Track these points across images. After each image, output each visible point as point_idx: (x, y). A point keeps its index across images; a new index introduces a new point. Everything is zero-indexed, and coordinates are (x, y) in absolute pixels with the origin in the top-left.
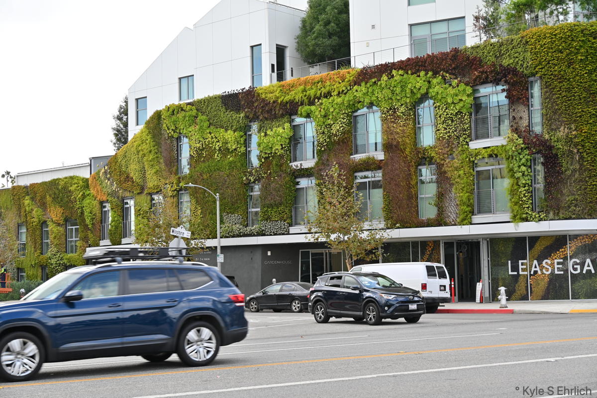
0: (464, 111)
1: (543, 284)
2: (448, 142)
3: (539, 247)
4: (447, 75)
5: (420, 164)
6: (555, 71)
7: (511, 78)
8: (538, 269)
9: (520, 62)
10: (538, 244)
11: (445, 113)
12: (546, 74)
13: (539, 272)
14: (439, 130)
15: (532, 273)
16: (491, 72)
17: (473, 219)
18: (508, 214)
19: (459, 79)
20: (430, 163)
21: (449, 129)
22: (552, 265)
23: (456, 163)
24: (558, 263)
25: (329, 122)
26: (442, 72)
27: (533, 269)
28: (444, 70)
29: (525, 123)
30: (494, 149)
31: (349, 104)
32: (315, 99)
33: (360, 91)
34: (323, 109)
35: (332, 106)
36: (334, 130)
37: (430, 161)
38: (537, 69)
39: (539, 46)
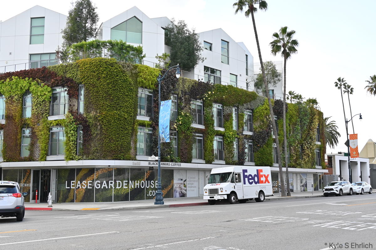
0: (46, 100)
1: (82, 194)
2: (37, 116)
3: (81, 174)
4: (39, 80)
5: (23, 128)
6: (91, 82)
7: (70, 84)
8: (80, 186)
9: (75, 76)
10: (80, 173)
11: (37, 101)
12: (87, 83)
13: (80, 188)
14: (34, 109)
15: (77, 188)
16: (60, 80)
17: (47, 158)
18: (64, 156)
19: (45, 83)
20: (28, 128)
21: (39, 109)
22: (87, 184)
23: (41, 127)
24: (90, 183)
26: (37, 79)
27: (78, 186)
28: (37, 77)
29: (76, 108)
30: (59, 121)
37: (27, 126)
38: (82, 80)
39: (84, 68)
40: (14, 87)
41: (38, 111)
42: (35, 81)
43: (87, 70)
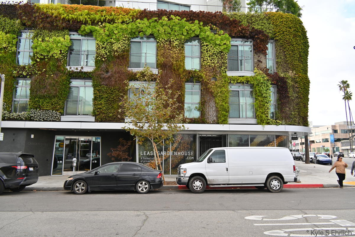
0: (225, 51)
10: (255, 140)
17: (229, 121)
23: (219, 83)
28: (212, 23)
29: (263, 65)
30: (247, 78)
31: (131, 32)
32: (98, 22)
33: (143, 24)
34: (107, 30)
35: (116, 30)
36: (115, 47)
37: (196, 80)
38: (277, 35)
39: (279, 22)
40: (177, 28)
41: (214, 63)
42: (208, 26)
43: (282, 24)
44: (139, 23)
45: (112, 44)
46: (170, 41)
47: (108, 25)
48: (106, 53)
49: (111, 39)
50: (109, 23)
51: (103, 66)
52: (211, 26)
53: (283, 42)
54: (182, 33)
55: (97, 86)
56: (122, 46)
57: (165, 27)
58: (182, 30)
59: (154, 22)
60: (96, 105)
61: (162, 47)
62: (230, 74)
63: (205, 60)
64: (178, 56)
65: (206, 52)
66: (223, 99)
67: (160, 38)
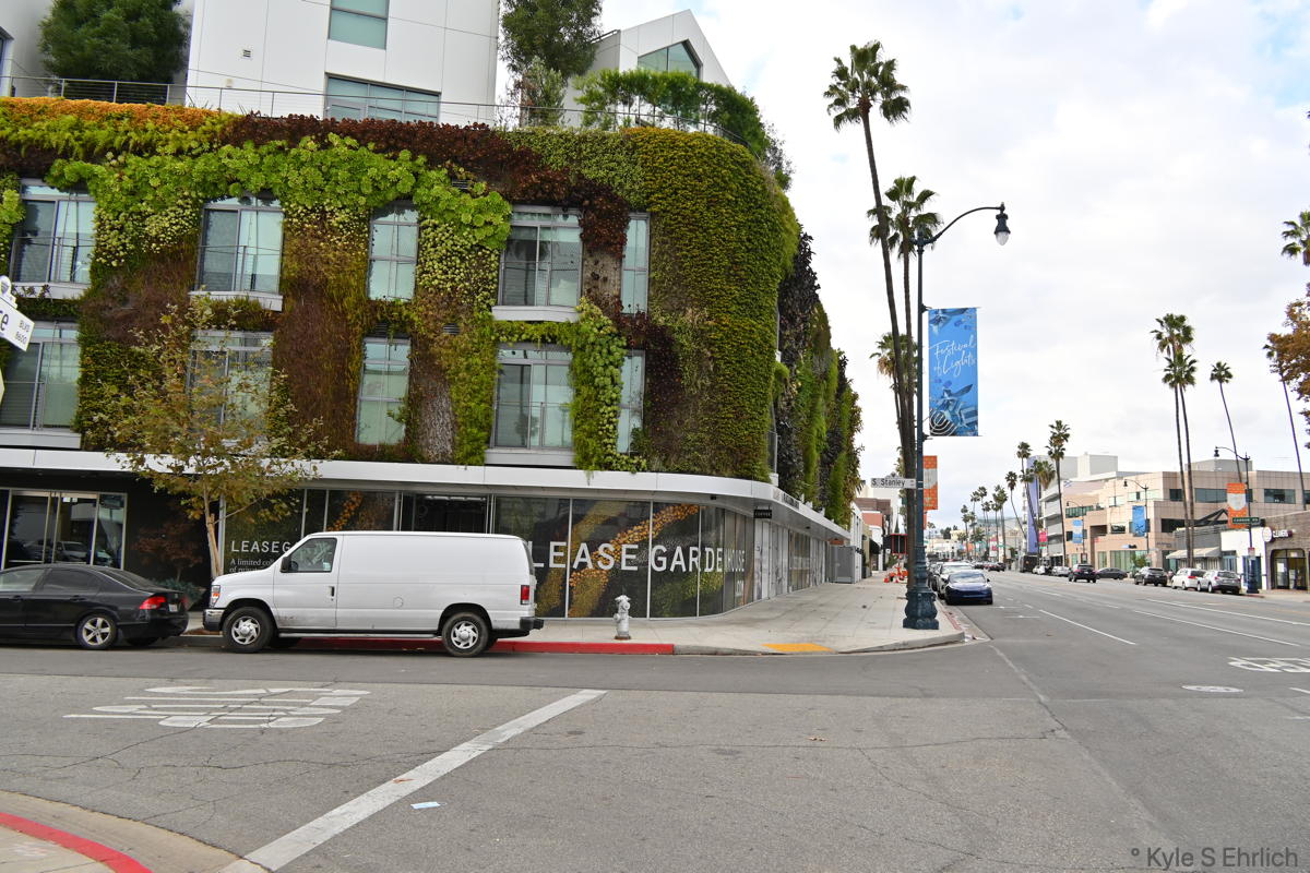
0: (492, 245)
1: (596, 588)
3: (593, 520)
4: (462, 170)
5: (371, 334)
6: (685, 209)
8: (588, 559)
9: (618, 180)
10: (590, 514)
13: (590, 566)
15: (575, 566)
17: (486, 455)
18: (569, 453)
21: (453, 273)
22: (617, 553)
23: (465, 341)
24: (629, 551)
25: (143, 207)
26: (449, 162)
27: (579, 559)
28: (455, 158)
29: (612, 289)
30: (551, 326)
31: (204, 180)
32: (104, 151)
33: (239, 158)
34: (130, 177)
35: (157, 175)
36: (152, 228)
37: (397, 330)
38: (652, 198)
39: (661, 160)
40: (342, 174)
41: (453, 280)
42: (440, 169)
43: (672, 165)
44: (229, 156)
45: (144, 219)
46: (323, 212)
47: (133, 159)
48: (124, 245)
49: (142, 201)
50: (140, 154)
51: (115, 282)
52: (450, 169)
53: (675, 220)
54: (359, 189)
55: (91, 343)
56: (171, 224)
57: (304, 171)
58: (360, 180)
59: (275, 154)
60: (85, 399)
61: (297, 230)
62: (502, 314)
63: (427, 272)
64: (346, 258)
65: (432, 247)
66: (474, 391)
67: (290, 203)
